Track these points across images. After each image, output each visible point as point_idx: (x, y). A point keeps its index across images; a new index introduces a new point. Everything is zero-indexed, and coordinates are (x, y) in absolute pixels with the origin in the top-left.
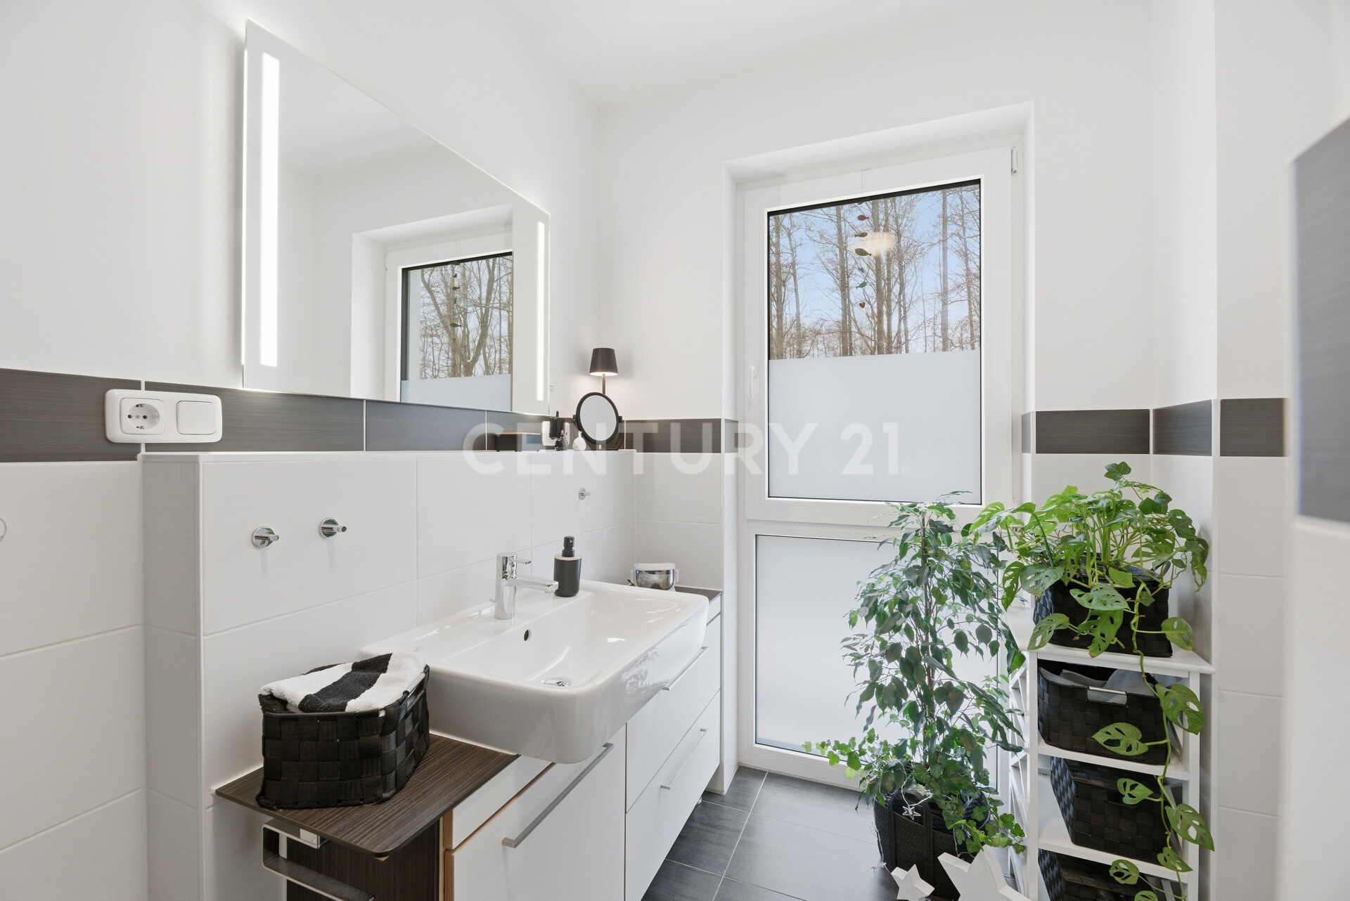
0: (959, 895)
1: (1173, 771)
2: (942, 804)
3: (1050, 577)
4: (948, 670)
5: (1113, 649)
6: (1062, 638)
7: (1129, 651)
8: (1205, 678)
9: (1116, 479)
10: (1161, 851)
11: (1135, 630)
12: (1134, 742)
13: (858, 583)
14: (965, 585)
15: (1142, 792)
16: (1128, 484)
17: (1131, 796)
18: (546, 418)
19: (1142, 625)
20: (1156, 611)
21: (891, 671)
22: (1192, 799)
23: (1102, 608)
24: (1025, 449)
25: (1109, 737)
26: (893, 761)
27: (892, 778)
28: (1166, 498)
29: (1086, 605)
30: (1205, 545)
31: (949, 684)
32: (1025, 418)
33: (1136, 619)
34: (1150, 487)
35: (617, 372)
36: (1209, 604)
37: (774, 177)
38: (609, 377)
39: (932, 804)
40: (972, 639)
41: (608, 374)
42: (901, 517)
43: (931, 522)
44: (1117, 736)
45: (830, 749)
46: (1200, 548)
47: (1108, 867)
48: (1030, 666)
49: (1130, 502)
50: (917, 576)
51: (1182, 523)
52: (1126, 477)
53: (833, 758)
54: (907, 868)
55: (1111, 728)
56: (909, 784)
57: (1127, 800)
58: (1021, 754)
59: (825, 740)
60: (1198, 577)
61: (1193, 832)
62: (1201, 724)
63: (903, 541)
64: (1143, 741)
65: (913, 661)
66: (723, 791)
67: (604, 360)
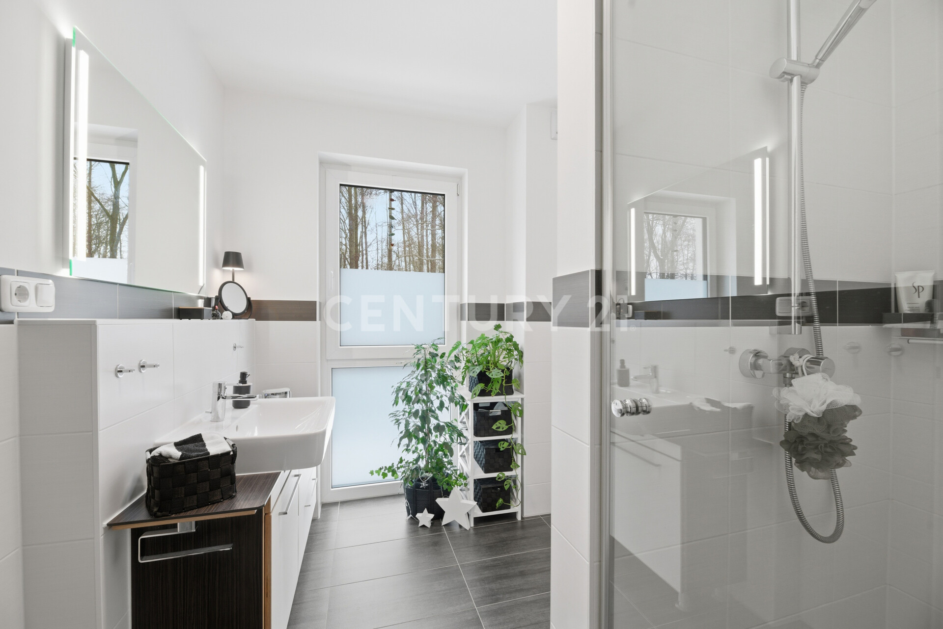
0: (444, 512)
1: (514, 436)
2: (437, 477)
3: (478, 370)
4: (437, 418)
5: (498, 394)
6: (483, 393)
7: (502, 394)
8: (522, 399)
9: (497, 330)
10: (511, 464)
11: (504, 385)
12: (504, 426)
13: (392, 387)
14: (443, 380)
15: (506, 445)
16: (502, 332)
17: (503, 447)
18: (201, 298)
19: (506, 383)
20: (509, 378)
21: (415, 422)
22: (519, 442)
23: (496, 377)
24: (462, 319)
25: (497, 426)
26: (413, 467)
27: (415, 473)
28: (512, 337)
29: (491, 377)
30: (522, 352)
31: (438, 424)
32: (462, 306)
33: (504, 381)
34: (508, 333)
35: (243, 268)
36: (523, 374)
37: (345, 166)
38: (236, 271)
39: (433, 479)
40: (447, 403)
41: (236, 269)
42: (418, 351)
43: (430, 353)
44: (499, 425)
45: (383, 471)
46: (521, 354)
47: (496, 477)
48: (471, 408)
49: (502, 339)
50: (425, 377)
51: (516, 346)
52: (500, 330)
53: (385, 475)
54: (422, 512)
55: (497, 423)
56: (422, 473)
57: (502, 449)
58: (466, 445)
59: (381, 467)
60: (521, 364)
61: (520, 451)
62: (522, 412)
63: (418, 362)
64: (507, 425)
65: (425, 416)
66: (318, 517)
67: (232, 259)
